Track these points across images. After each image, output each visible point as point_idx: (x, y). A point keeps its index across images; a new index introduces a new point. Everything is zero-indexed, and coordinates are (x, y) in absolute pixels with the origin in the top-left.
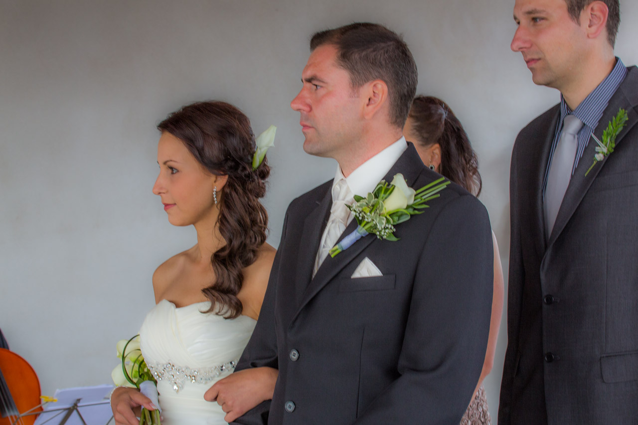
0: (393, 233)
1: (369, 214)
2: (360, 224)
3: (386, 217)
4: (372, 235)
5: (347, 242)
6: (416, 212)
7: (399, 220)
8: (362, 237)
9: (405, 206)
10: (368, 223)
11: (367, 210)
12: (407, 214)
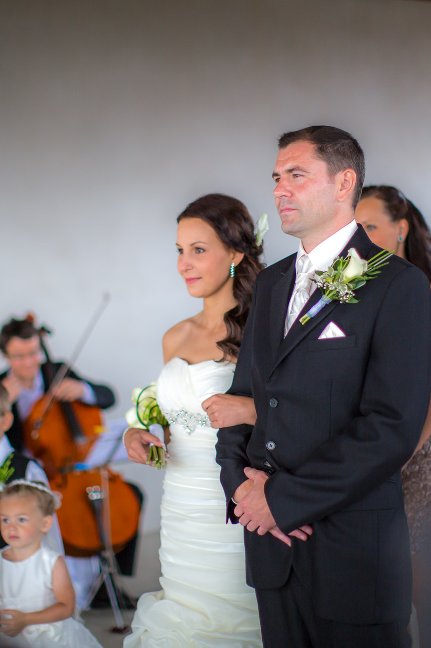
0: (354, 297)
1: (331, 283)
2: (324, 294)
3: (347, 284)
4: (335, 302)
5: (314, 310)
6: (370, 278)
7: (356, 287)
8: (327, 304)
9: (361, 274)
10: (331, 291)
11: (330, 280)
12: (363, 281)
